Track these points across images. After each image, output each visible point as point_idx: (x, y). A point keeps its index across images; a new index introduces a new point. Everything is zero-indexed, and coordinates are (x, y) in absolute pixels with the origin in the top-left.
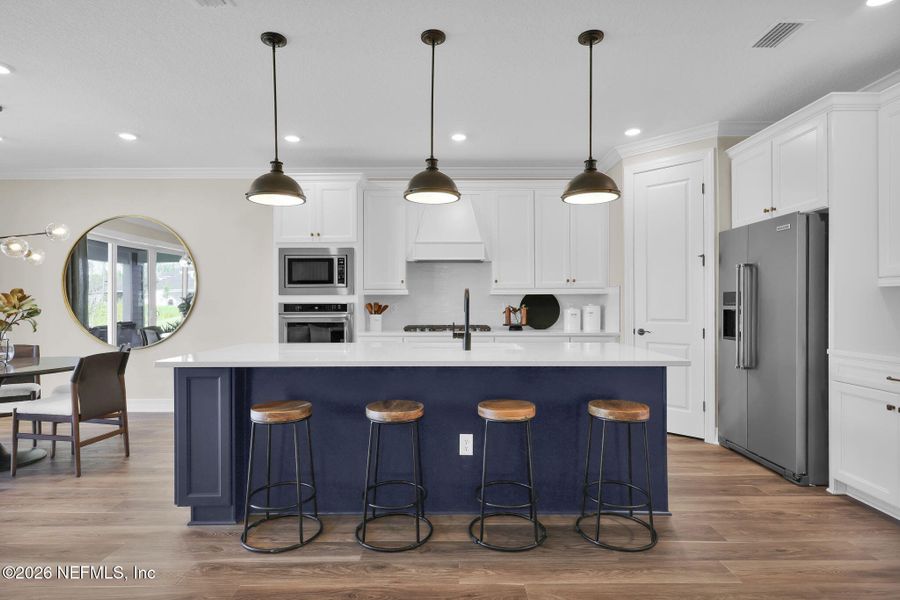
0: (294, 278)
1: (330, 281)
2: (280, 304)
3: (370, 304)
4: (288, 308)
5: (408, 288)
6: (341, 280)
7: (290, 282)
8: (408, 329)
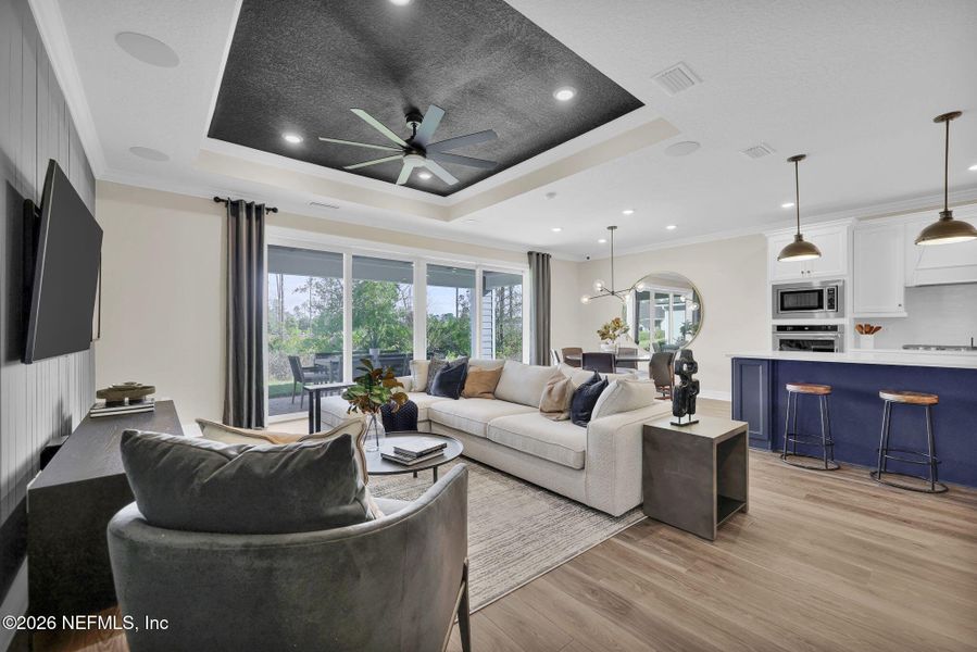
0: (786, 305)
1: (821, 307)
2: (773, 326)
3: (861, 326)
4: (781, 328)
5: (906, 311)
6: (831, 306)
7: (783, 309)
8: (906, 348)
